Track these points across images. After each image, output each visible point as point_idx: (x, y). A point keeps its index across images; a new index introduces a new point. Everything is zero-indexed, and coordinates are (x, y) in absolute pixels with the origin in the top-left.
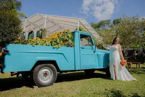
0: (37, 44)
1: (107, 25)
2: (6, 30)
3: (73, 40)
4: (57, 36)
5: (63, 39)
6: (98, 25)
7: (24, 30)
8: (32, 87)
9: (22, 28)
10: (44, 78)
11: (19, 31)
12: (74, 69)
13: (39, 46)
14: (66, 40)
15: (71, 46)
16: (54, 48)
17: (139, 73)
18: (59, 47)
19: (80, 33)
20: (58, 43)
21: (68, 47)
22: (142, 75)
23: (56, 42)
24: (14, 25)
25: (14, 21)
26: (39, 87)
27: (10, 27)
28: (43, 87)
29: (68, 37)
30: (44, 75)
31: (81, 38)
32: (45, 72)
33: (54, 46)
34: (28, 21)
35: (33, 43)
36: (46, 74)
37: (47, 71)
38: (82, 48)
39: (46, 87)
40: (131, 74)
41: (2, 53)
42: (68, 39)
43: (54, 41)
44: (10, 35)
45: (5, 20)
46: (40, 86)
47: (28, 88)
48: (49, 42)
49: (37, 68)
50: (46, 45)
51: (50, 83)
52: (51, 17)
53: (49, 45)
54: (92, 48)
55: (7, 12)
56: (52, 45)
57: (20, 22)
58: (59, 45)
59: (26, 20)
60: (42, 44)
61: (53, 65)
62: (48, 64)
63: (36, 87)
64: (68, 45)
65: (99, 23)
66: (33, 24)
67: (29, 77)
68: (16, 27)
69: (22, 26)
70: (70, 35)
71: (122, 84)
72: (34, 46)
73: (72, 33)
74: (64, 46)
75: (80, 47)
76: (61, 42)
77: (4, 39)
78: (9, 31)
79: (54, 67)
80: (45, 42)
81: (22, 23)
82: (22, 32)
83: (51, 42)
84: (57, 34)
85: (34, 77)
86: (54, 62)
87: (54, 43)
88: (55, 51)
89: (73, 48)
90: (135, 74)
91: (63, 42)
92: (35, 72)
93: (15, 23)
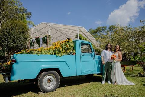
0: (41, 53)
1: (103, 31)
2: (16, 37)
3: (74, 48)
4: (60, 45)
5: (65, 47)
6: (96, 31)
7: (31, 37)
8: (37, 93)
9: (30, 34)
10: (48, 84)
11: (27, 37)
12: (76, 75)
13: (43, 55)
14: (68, 49)
15: (73, 53)
16: (57, 56)
17: (133, 76)
18: (61, 56)
19: (80, 42)
20: (61, 52)
21: (70, 54)
22: (135, 78)
23: (59, 51)
24: (23, 32)
25: (23, 29)
26: (43, 93)
27: (20, 34)
28: (47, 93)
29: (70, 46)
30: (48, 81)
31: (81, 45)
32: (49, 79)
33: (57, 55)
34: (34, 29)
35: (38, 52)
36: (50, 80)
37: (50, 78)
38: (82, 56)
39: (50, 93)
40: (126, 76)
41: (10, 62)
42: (69, 48)
43: (57, 50)
44: (20, 41)
45: (15, 28)
46: (45, 91)
47: (34, 94)
48: (53, 51)
49: (41, 75)
50: (50, 54)
51: (54, 88)
52: (55, 25)
53: (53, 54)
54: (92, 54)
55: (17, 22)
56: (55, 54)
57: (28, 29)
58: (62, 53)
59: (33, 27)
60: (46, 53)
61: (56, 72)
62: (52, 71)
63: (40, 93)
64: (70, 53)
65: (96, 29)
66: (40, 31)
67: (35, 83)
68: (25, 34)
69: (30, 33)
70: (71, 44)
71: (119, 88)
72: (39, 55)
73: (73, 41)
74: (66, 54)
75: (81, 54)
76: (64, 50)
77: (14, 44)
78: (18, 37)
79: (57, 73)
80: (49, 51)
81: (30, 30)
82: (29, 38)
83: (55, 51)
84: (60, 43)
85: (39, 84)
86: (57, 70)
87: (57, 52)
88: (58, 59)
89: (74, 56)
90: (130, 77)
91: (65, 50)
92: (39, 79)
93: (24, 31)
